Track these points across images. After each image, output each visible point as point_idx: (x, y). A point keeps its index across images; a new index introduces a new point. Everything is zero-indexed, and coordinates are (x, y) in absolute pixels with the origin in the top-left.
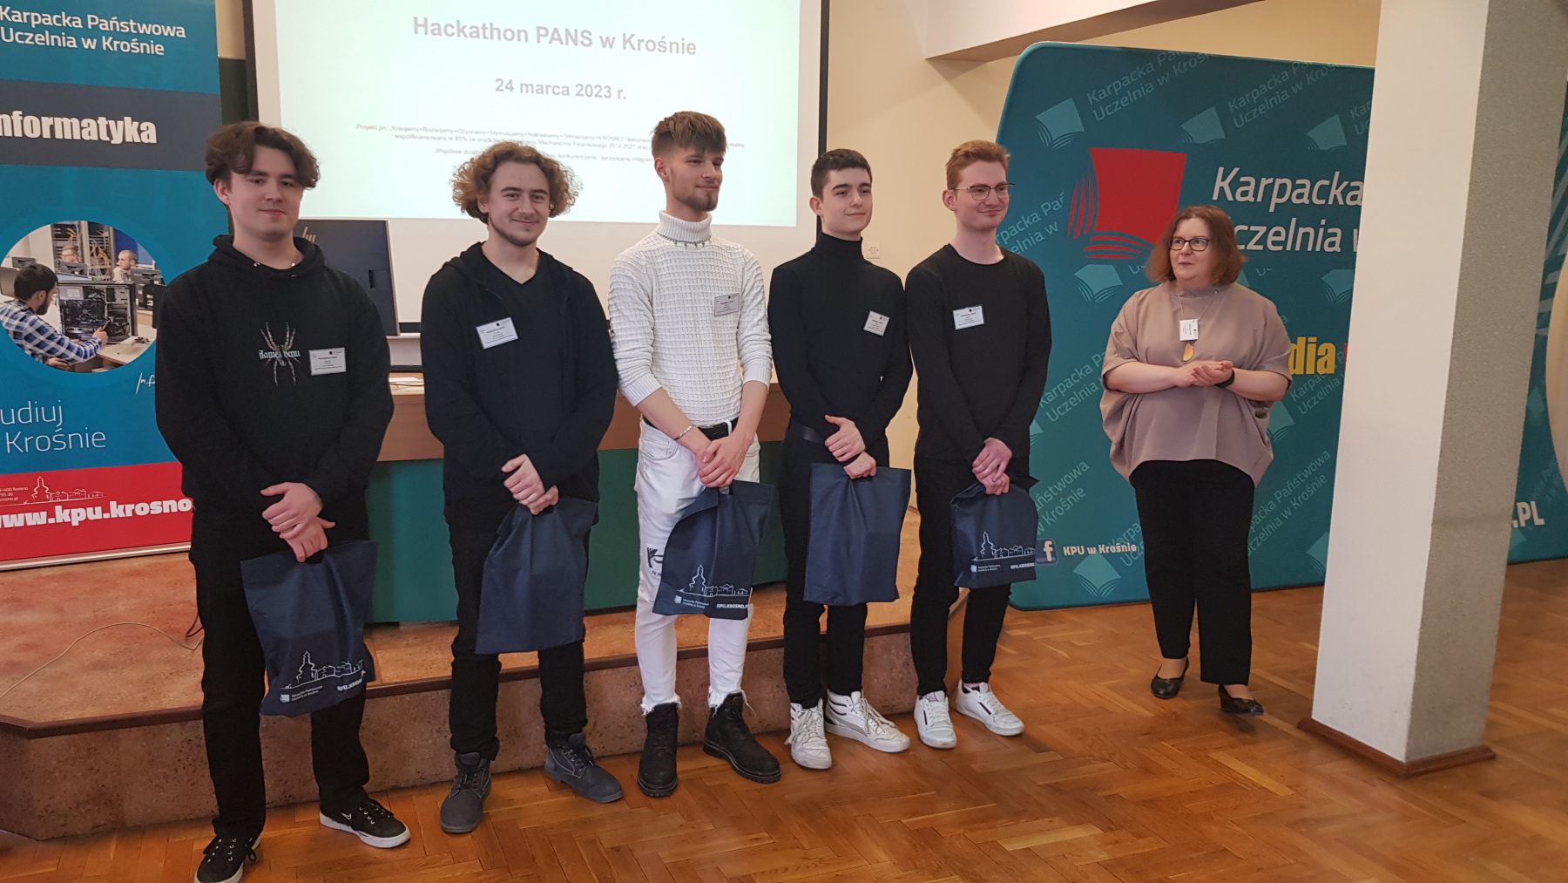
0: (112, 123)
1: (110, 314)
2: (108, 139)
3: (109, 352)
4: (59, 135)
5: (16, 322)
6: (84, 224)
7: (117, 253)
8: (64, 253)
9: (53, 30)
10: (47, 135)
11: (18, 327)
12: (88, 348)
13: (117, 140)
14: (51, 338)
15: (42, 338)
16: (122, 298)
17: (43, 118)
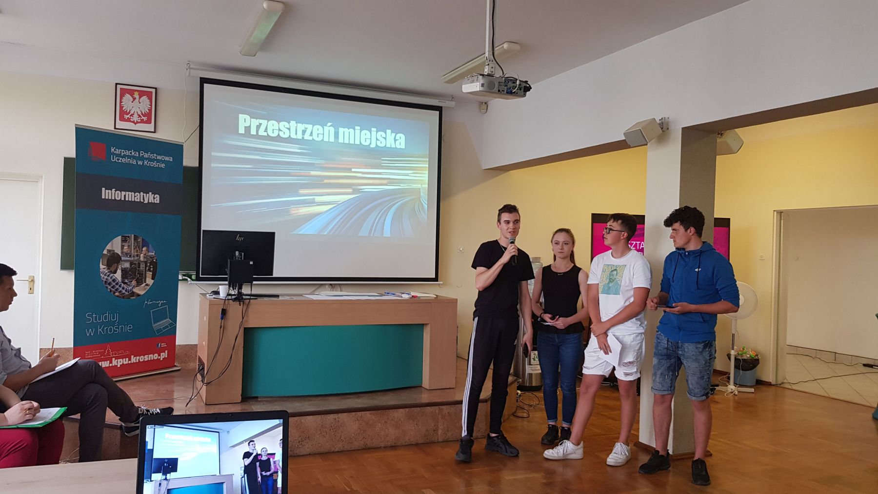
0: (145, 194)
1: (138, 274)
2: (143, 201)
3: (136, 290)
4: (127, 199)
5: (106, 277)
6: (133, 236)
7: (142, 248)
8: (125, 248)
9: (129, 157)
10: (123, 199)
11: (106, 279)
12: (129, 288)
13: (146, 202)
14: (117, 284)
15: (114, 284)
16: (142, 266)
17: (122, 192)
